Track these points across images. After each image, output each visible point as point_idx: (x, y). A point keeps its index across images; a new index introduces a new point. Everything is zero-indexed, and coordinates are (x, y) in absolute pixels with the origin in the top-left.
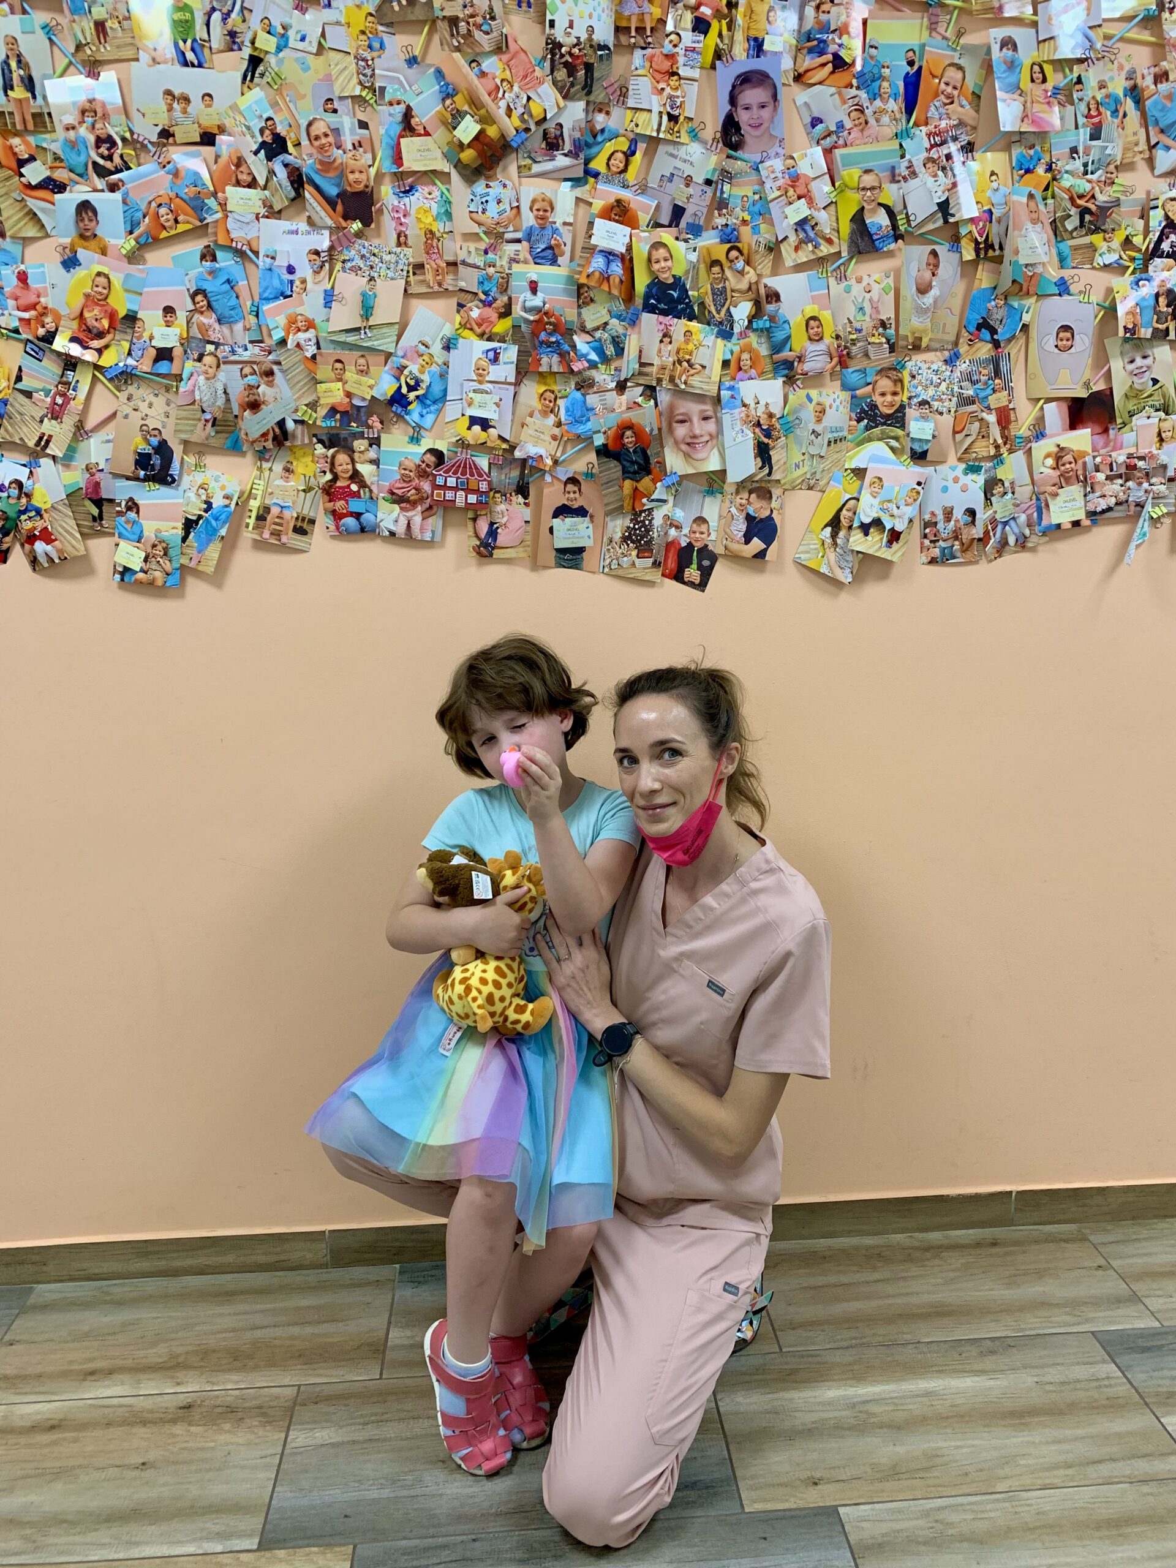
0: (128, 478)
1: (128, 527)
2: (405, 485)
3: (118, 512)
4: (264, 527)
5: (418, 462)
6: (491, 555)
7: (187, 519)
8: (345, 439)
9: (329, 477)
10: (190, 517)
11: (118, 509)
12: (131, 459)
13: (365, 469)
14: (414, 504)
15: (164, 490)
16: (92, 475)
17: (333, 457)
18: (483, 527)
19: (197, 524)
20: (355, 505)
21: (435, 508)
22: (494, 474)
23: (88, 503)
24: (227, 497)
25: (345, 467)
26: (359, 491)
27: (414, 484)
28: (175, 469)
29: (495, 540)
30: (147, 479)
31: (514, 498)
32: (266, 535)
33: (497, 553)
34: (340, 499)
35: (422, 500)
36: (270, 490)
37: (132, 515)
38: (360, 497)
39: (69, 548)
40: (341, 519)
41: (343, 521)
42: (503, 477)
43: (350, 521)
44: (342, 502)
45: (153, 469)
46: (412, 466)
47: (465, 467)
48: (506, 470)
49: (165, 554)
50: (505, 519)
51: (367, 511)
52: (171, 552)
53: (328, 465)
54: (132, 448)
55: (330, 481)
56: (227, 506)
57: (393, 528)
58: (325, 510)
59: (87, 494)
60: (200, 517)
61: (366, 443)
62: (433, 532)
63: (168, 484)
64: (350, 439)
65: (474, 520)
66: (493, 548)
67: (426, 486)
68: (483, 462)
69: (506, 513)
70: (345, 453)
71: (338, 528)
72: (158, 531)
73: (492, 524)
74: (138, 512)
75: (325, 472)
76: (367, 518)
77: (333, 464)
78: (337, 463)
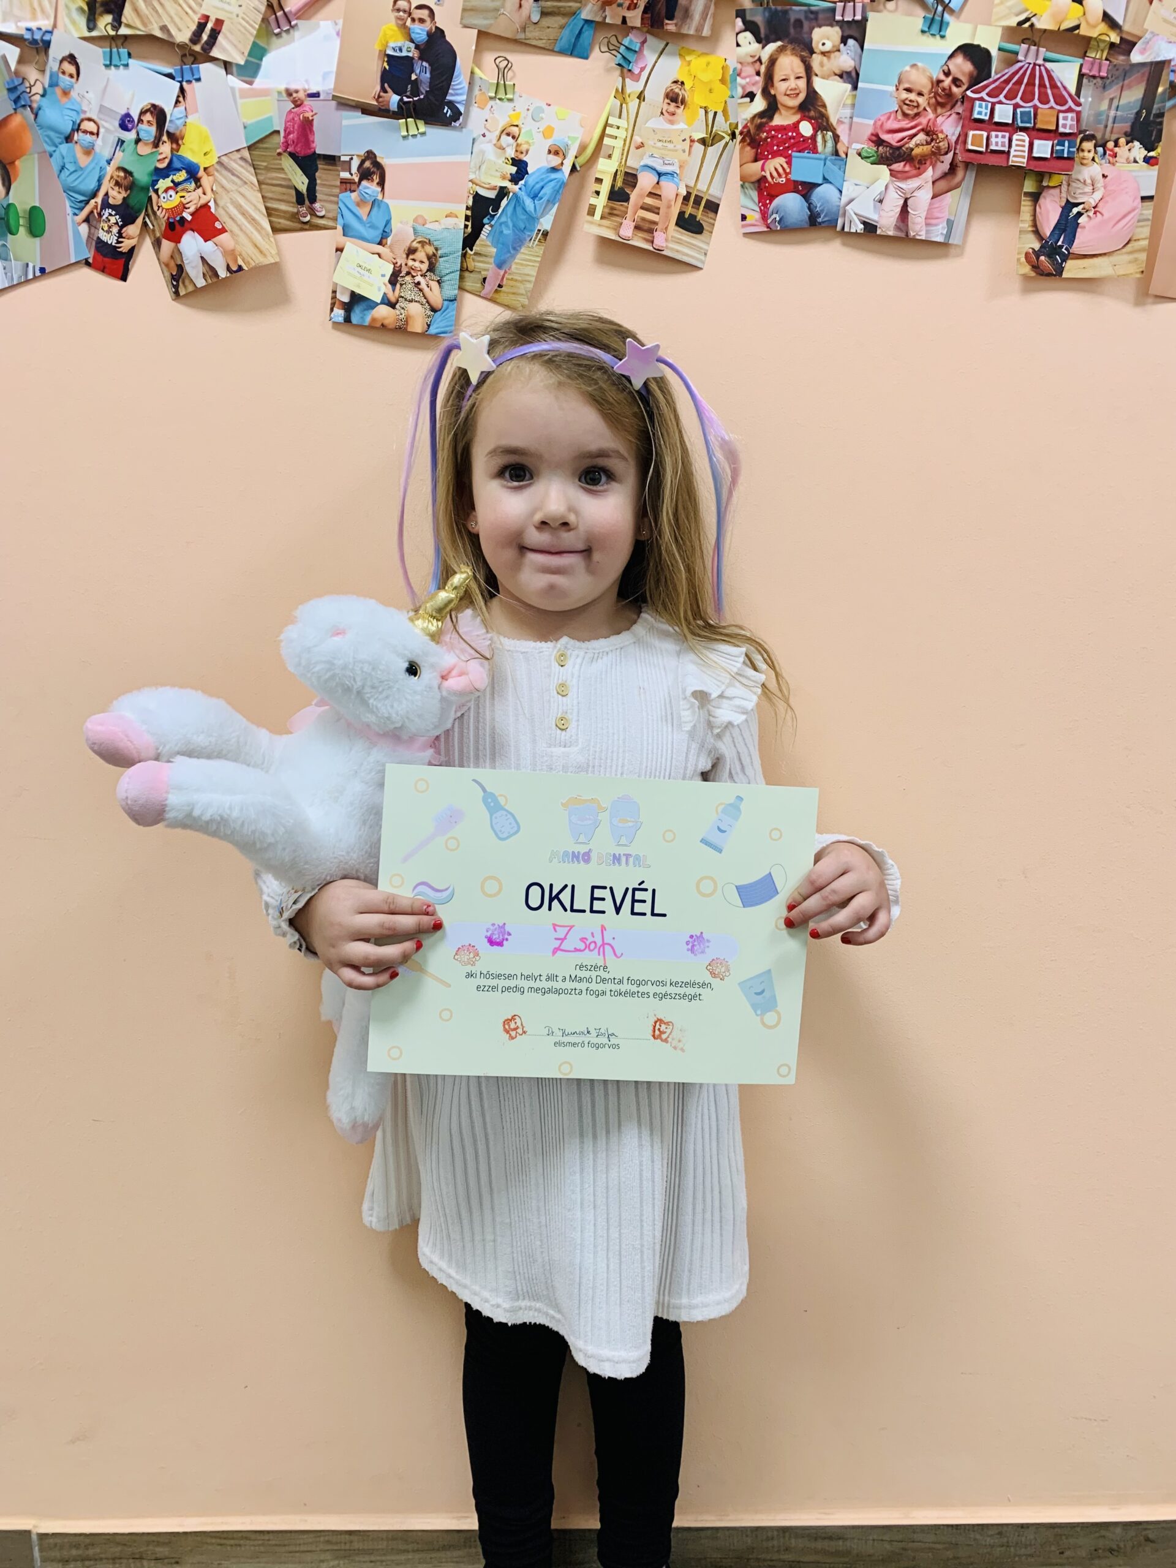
0: (366, 110)
1: (363, 212)
2: (905, 124)
3: (344, 182)
4: (623, 215)
5: (937, 74)
6: (1060, 271)
7: (477, 197)
8: (799, 23)
9: (759, 104)
10: (483, 193)
11: (345, 175)
12: (375, 68)
13: (831, 91)
14: (918, 163)
15: (436, 133)
16: (298, 104)
17: (772, 61)
18: (1050, 212)
19: (496, 209)
20: (804, 168)
21: (960, 173)
22: (1086, 98)
23: (288, 163)
24: (555, 152)
25: (792, 83)
26: (813, 138)
27: (923, 121)
28: (457, 92)
29: (1071, 240)
30: (403, 112)
31: (1122, 151)
32: (627, 230)
33: (1072, 269)
34: (775, 155)
35: (936, 154)
36: (638, 139)
37: (370, 187)
38: (815, 150)
39: (248, 250)
40: (772, 197)
41: (777, 201)
42: (1104, 106)
43: (790, 203)
44: (780, 161)
45: (416, 92)
46: (924, 84)
47: (1031, 83)
48: (1113, 92)
49: (432, 268)
50: (1098, 195)
51: (826, 180)
52: (442, 265)
53: (760, 80)
54: (377, 47)
55: (761, 115)
56: (554, 169)
57: (872, 216)
58: (744, 179)
59: (286, 145)
60: (503, 192)
61: (835, 33)
62: (950, 224)
63: (446, 122)
64: (806, 25)
65: (1035, 197)
66: (1065, 258)
67: (949, 127)
68: (1067, 72)
69: (1100, 183)
70: (794, 53)
71: (764, 216)
72: (420, 220)
73: (1069, 206)
74: (382, 183)
75: (751, 96)
76: (824, 194)
77: (769, 78)
78: (778, 75)
